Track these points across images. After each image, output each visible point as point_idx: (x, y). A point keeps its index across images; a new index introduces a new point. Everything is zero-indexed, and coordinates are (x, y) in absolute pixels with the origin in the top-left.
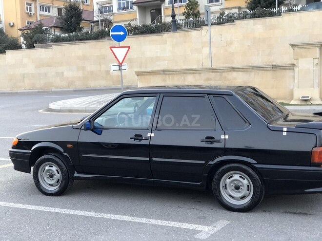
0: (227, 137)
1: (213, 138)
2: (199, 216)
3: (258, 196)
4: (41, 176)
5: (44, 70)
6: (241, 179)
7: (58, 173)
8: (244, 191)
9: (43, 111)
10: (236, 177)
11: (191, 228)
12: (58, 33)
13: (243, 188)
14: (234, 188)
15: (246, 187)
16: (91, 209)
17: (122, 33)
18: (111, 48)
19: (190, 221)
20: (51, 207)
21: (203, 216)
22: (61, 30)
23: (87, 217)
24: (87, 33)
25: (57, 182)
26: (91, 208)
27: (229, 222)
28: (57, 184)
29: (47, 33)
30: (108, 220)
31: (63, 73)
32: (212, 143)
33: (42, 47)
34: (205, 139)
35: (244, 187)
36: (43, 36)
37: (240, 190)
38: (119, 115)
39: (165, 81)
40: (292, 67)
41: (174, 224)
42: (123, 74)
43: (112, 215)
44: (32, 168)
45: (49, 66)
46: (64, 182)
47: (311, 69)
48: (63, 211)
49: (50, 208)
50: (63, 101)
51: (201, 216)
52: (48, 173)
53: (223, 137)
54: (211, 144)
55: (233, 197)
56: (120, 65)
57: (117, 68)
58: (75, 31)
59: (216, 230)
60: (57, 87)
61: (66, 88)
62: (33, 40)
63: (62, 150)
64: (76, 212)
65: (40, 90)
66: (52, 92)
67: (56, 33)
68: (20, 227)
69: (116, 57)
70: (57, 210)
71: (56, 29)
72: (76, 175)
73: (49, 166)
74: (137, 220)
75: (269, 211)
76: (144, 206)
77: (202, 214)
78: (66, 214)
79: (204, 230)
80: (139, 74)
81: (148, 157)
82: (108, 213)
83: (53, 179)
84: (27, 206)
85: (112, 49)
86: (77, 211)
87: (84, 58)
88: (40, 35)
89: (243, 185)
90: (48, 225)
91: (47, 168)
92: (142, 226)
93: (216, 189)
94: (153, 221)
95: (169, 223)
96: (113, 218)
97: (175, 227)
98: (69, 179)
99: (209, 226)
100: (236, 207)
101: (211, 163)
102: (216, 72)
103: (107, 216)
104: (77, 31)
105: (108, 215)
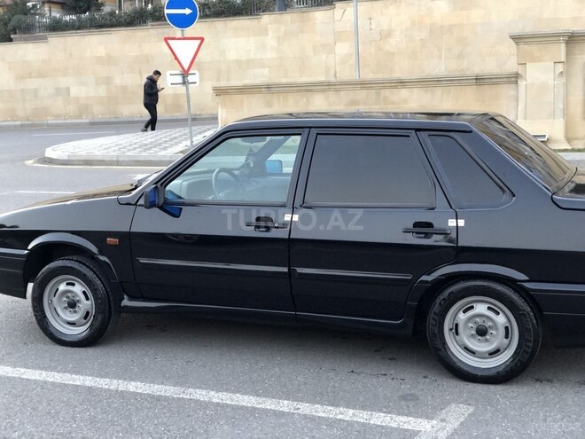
0: (461, 223)
1: (430, 225)
2: (400, 393)
3: (530, 350)
4: (50, 303)
5: (31, 84)
6: (491, 314)
7: (87, 299)
8: (496, 340)
9: (34, 163)
10: (481, 308)
11: (394, 425)
12: (57, 14)
13: (494, 332)
14: (474, 332)
15: (502, 332)
16: (164, 378)
17: (188, 11)
18: (166, 40)
19: (385, 407)
20: (77, 373)
21: (412, 395)
22: (62, 8)
23: (159, 399)
24: (112, 14)
25: (86, 317)
26: (164, 376)
27: (472, 409)
28: (84, 321)
29: (36, 14)
30: (205, 405)
31: (68, 89)
32: (427, 235)
33: (26, 40)
34: (412, 227)
35: (497, 329)
36: (29, 19)
37: (488, 337)
38: (218, 173)
39: (269, 104)
40: (514, 78)
41: (353, 414)
42: (190, 92)
43: (212, 393)
44: (30, 286)
45: (41, 75)
46: (100, 317)
47: (550, 82)
48: (103, 383)
49: (74, 376)
50: (72, 143)
51: (408, 395)
52: (65, 299)
53: (452, 223)
54: (425, 237)
55: (472, 352)
56: (185, 74)
57: (179, 79)
58: (88, 9)
59: (450, 428)
60: (58, 117)
61: (75, 119)
62: (10, 27)
63: (94, 249)
64: (133, 386)
65: (26, 122)
66: (48, 125)
67: (54, 14)
68: (12, 426)
69: (176, 58)
70: (89, 381)
71: (52, 5)
72: (126, 302)
73: (68, 284)
74: (269, 404)
75: (549, 381)
76: (277, 369)
77: (405, 388)
78: (109, 390)
79: (423, 430)
80: (219, 92)
81: (285, 266)
82: (202, 388)
83: (75, 312)
84: (23, 370)
85: (169, 41)
86: (133, 383)
87: (109, 60)
88: (23, 17)
89: (495, 326)
90: (74, 419)
91: (63, 287)
92: (283, 421)
93: (435, 335)
94: (305, 408)
95: (341, 413)
96: (214, 401)
97: (357, 422)
98: (110, 312)
99: (432, 419)
100: (480, 374)
101: (424, 278)
102: (371, 88)
103: (200, 395)
104: (92, 9)
105: (204, 392)
